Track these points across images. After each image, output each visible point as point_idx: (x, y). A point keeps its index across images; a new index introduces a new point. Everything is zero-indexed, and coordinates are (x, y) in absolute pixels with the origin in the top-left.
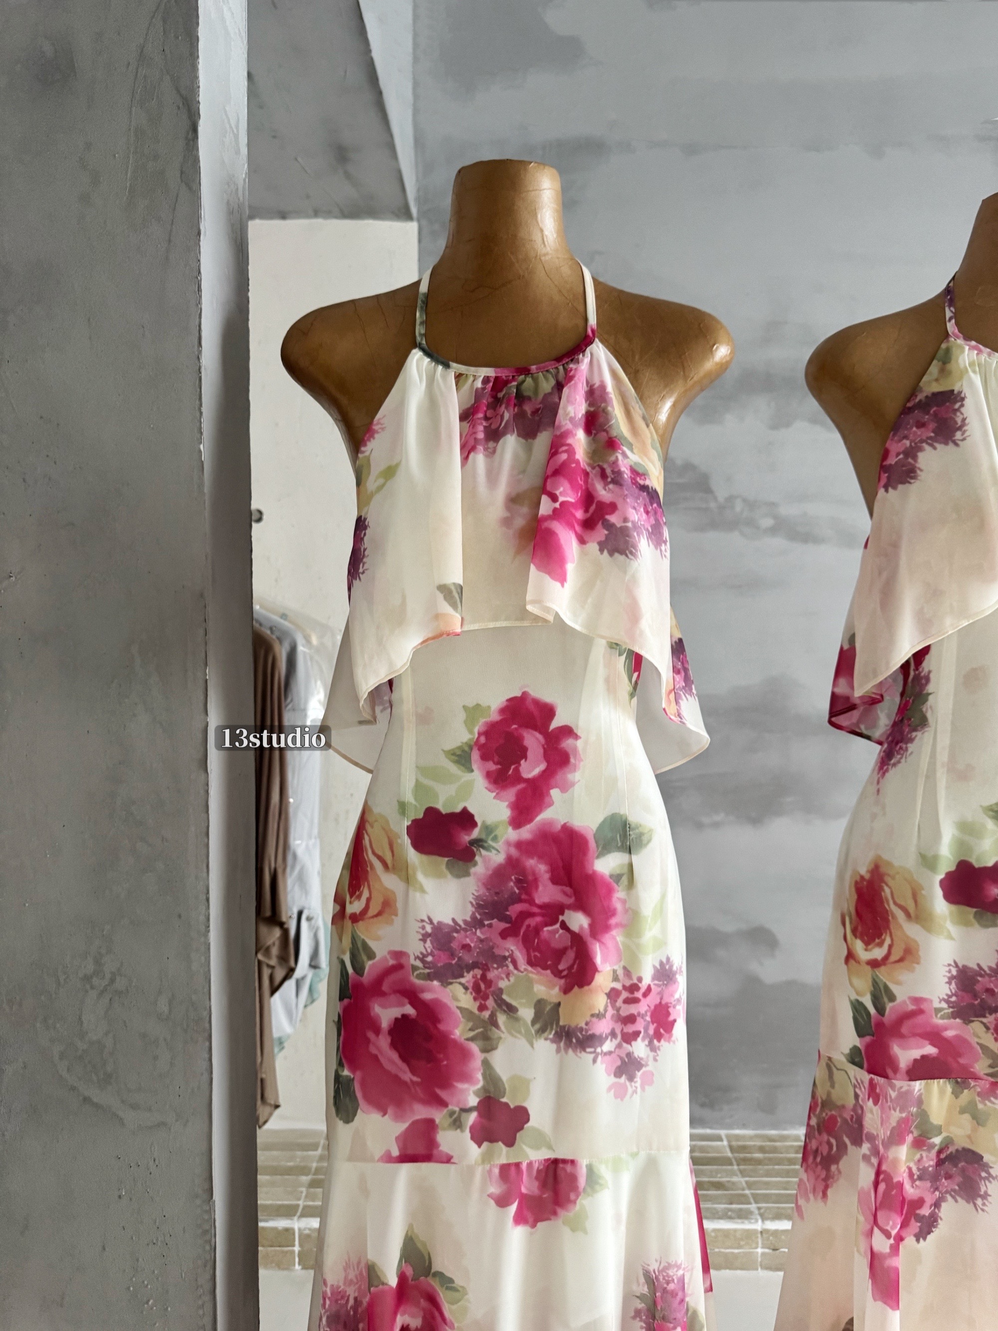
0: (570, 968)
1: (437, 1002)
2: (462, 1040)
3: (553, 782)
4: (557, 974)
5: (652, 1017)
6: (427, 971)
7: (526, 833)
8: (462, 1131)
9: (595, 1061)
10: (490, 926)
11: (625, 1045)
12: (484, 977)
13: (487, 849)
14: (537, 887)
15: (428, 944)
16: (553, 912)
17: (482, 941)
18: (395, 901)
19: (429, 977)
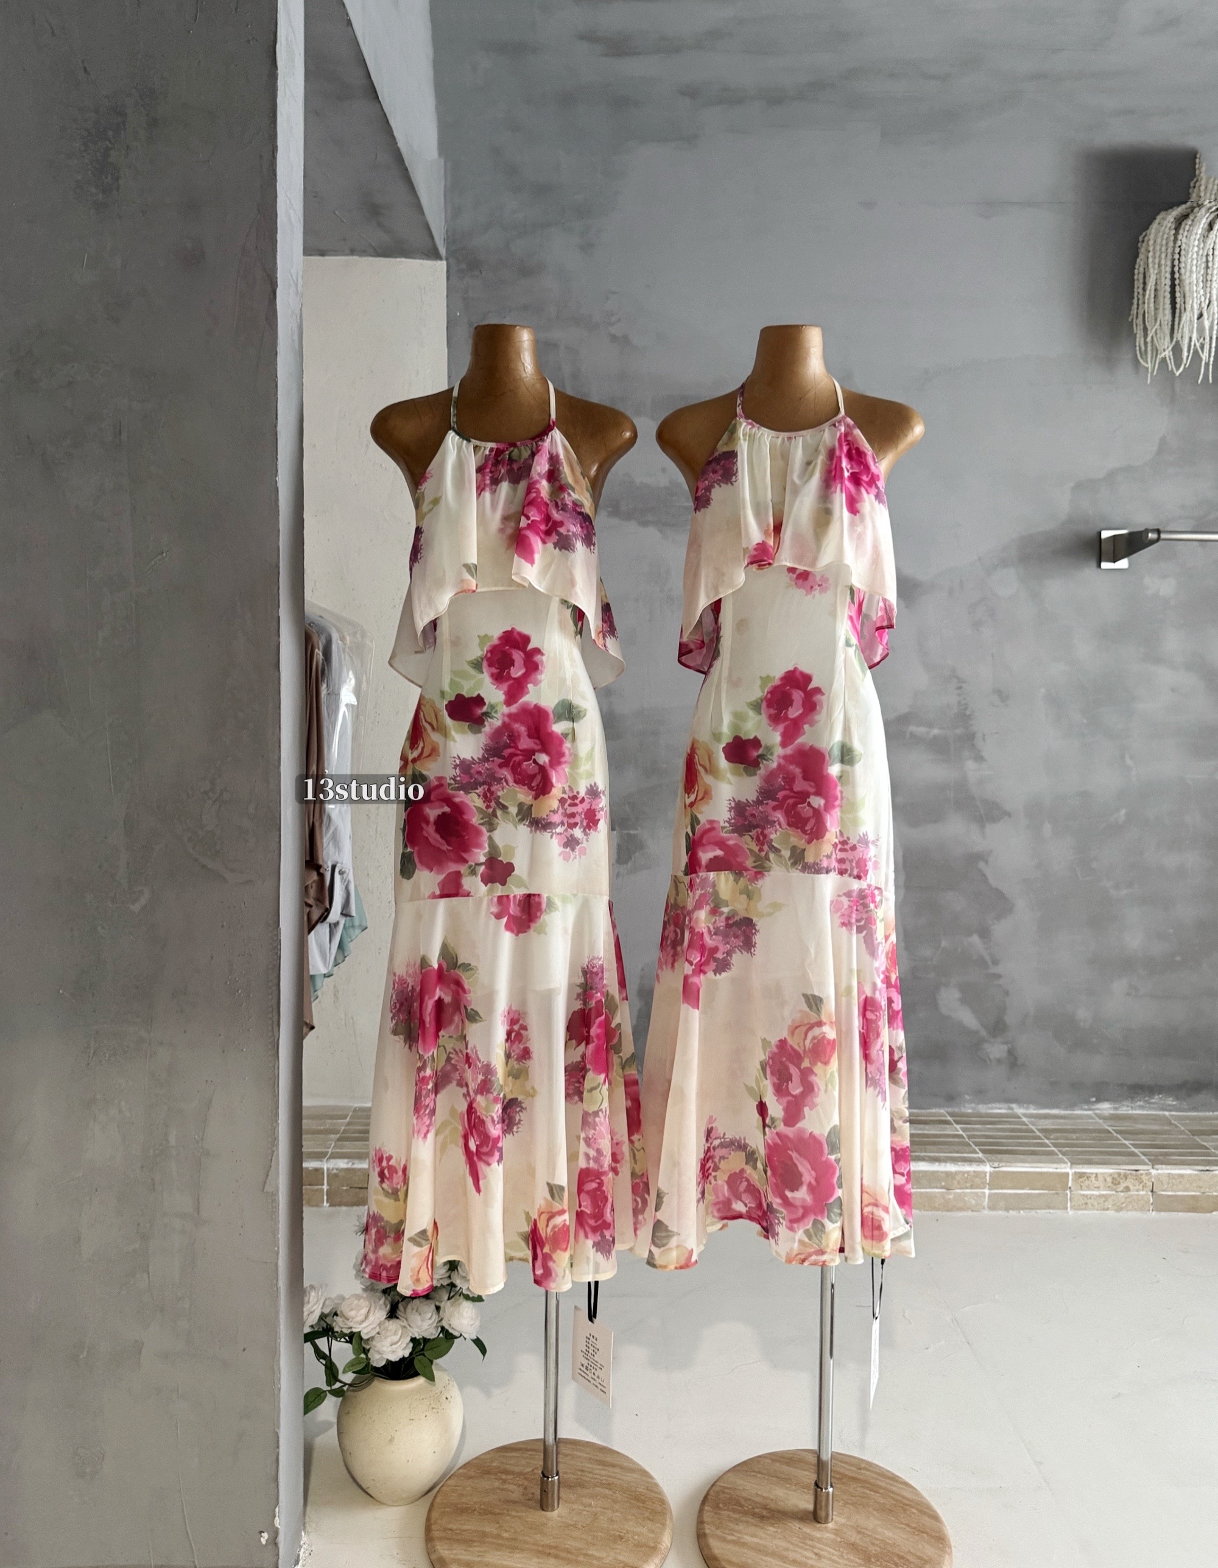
0: (538, 785)
1: (462, 802)
2: (477, 824)
3: (529, 680)
4: (531, 788)
5: (585, 815)
6: (457, 785)
7: (514, 709)
8: (476, 876)
9: (551, 837)
10: (493, 761)
11: (569, 830)
12: (489, 790)
13: (492, 718)
14: (520, 740)
15: (458, 770)
16: (529, 754)
17: (488, 769)
18: (439, 748)
19: (458, 789)
